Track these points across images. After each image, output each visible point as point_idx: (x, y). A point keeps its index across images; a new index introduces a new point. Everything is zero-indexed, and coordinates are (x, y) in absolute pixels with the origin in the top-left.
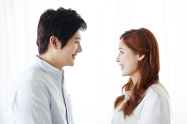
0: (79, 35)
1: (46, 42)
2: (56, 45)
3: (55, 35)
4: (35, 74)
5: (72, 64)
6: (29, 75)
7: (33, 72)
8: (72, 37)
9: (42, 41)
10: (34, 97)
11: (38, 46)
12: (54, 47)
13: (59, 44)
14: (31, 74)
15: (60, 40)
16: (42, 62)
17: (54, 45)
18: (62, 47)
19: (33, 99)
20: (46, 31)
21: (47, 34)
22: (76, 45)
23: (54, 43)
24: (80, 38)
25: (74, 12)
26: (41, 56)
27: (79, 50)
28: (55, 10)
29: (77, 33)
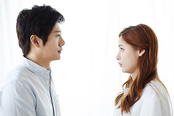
0: (58, 28)
1: (27, 42)
2: (38, 43)
3: (34, 34)
4: (21, 74)
8: (51, 32)
9: (23, 42)
10: (17, 98)
12: (36, 46)
13: (40, 42)
15: (40, 37)
18: (44, 43)
19: (17, 99)
21: (26, 34)
23: (36, 42)
24: (60, 32)
25: (49, 8)
28: (30, 9)
29: (55, 26)
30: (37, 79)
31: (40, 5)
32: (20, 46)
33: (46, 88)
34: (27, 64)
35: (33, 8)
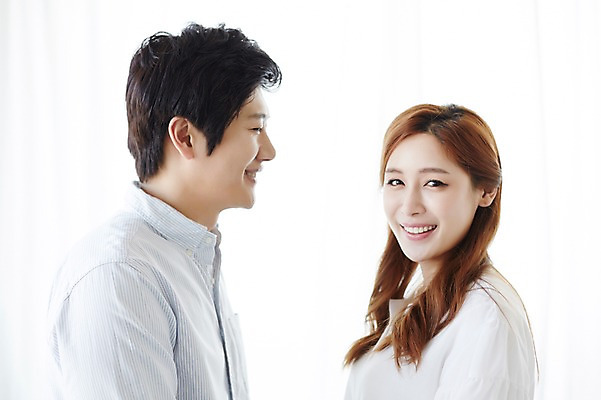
0: (260, 106)
1: (157, 138)
2: (190, 145)
3: (184, 114)
4: (129, 243)
5: (247, 202)
6: (110, 246)
7: (122, 234)
8: (237, 114)
9: (145, 137)
10: (122, 316)
11: (135, 155)
12: (184, 151)
13: (199, 141)
14: (118, 242)
15: (200, 126)
16: (151, 205)
17: (184, 143)
18: (211, 149)
19: (120, 321)
20: (151, 103)
21: (157, 112)
22: (255, 138)
23: (184, 138)
24: (264, 116)
25: (236, 35)
26: (144, 185)
27: (266, 153)
28: (175, 35)
29: (251, 98)
30: (178, 261)
31: (210, 23)
32: (131, 148)
33: (203, 288)
34: (147, 211)
35: (187, 33)
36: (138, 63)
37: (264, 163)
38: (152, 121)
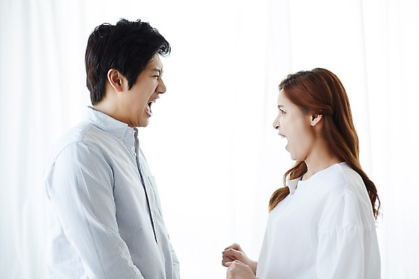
0: (157, 63)
1: (101, 80)
2: (119, 84)
3: (116, 67)
6: (76, 136)
7: (81, 130)
8: (145, 68)
9: (95, 79)
11: (90, 90)
12: (117, 88)
14: (78, 134)
15: (124, 74)
16: (96, 115)
17: (117, 84)
18: (130, 89)
20: (99, 61)
21: (102, 66)
22: (155, 81)
23: (116, 81)
25: (146, 25)
26: (95, 107)
27: (160, 90)
28: (112, 25)
29: (152, 59)
31: (132, 19)
32: (88, 85)
34: (95, 119)
35: (118, 24)
36: (92, 40)
37: (160, 95)
38: (98, 71)
